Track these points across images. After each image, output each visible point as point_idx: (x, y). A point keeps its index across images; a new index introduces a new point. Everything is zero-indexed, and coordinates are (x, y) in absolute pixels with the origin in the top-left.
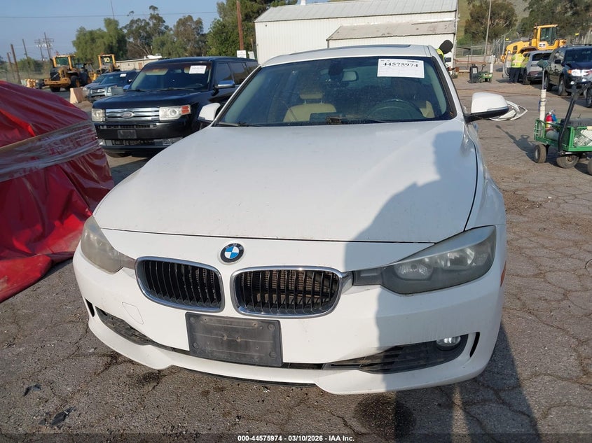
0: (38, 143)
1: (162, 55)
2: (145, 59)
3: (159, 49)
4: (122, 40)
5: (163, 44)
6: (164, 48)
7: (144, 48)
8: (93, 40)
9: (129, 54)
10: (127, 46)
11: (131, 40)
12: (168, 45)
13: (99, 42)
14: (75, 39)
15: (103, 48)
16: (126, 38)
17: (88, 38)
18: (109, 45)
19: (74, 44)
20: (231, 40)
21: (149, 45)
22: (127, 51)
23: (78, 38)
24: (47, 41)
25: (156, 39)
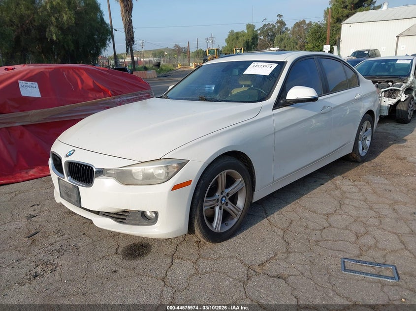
0: (113, 100)
1: (280, 48)
2: (268, 50)
3: (278, 44)
4: (255, 38)
5: (282, 40)
6: (282, 43)
7: (269, 42)
8: (237, 38)
9: (258, 47)
10: (258, 41)
11: (262, 38)
12: (285, 41)
13: (241, 39)
14: (227, 37)
15: (243, 43)
16: (259, 36)
17: (234, 37)
18: (247, 41)
19: (226, 40)
20: (323, 37)
21: (272, 40)
22: (257, 45)
23: (229, 37)
24: (212, 39)
25: (278, 36)
